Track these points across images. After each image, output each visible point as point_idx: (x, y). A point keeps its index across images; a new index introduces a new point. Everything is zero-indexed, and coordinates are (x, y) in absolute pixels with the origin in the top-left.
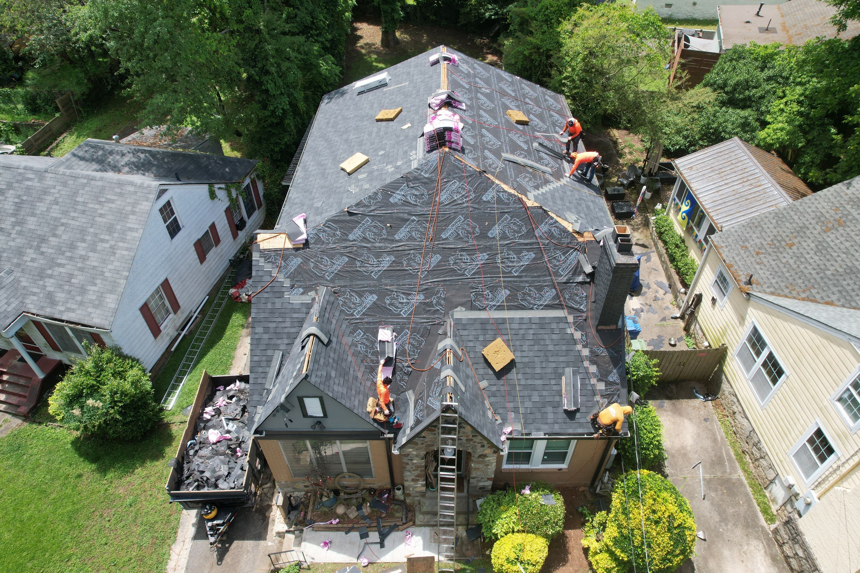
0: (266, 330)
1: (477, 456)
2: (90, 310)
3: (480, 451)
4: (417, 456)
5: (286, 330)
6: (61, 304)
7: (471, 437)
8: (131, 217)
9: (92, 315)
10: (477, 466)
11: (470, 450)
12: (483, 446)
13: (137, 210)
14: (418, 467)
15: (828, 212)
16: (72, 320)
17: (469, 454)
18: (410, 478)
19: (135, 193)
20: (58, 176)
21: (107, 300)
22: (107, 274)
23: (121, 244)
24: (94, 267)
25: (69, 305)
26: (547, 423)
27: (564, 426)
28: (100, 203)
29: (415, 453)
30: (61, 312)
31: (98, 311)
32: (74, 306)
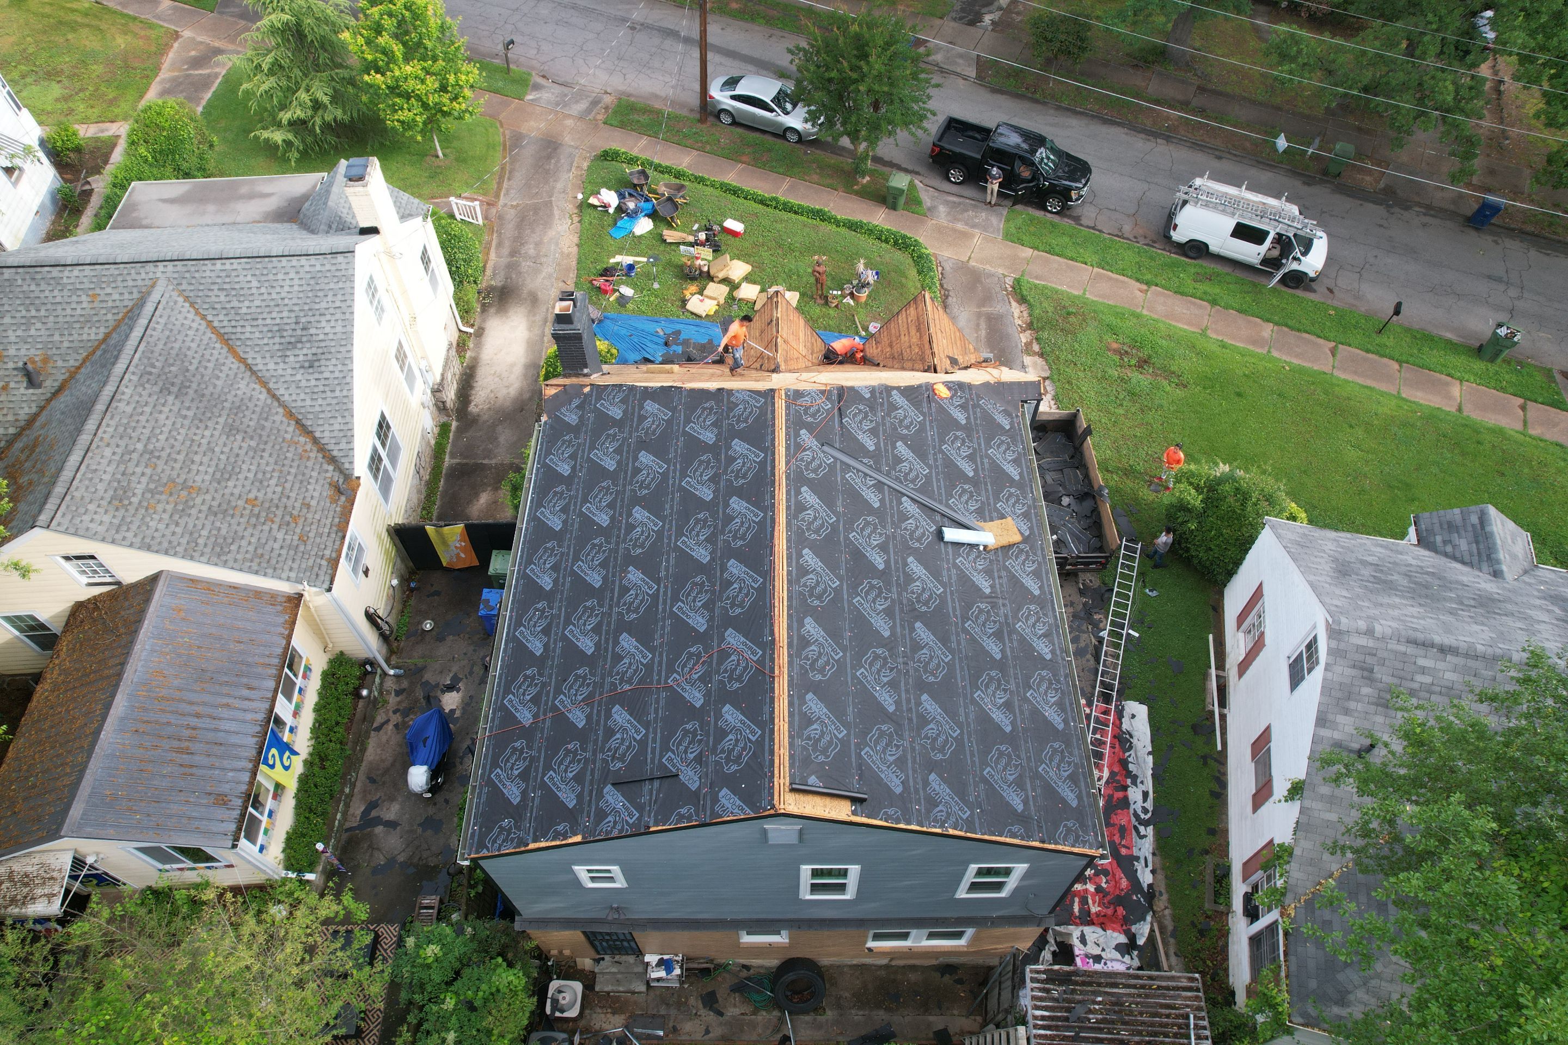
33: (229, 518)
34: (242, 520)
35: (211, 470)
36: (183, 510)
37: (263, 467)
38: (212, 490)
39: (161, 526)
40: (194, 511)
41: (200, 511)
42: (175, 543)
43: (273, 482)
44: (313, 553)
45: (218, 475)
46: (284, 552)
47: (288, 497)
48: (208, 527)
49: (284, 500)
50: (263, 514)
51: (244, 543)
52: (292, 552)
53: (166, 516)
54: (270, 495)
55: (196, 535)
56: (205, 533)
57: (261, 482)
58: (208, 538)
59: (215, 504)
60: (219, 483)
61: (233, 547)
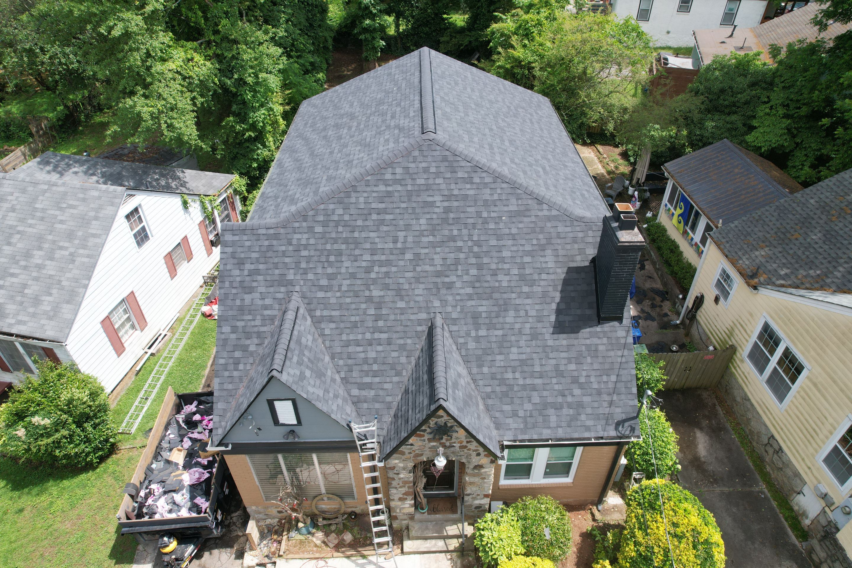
0: (234, 329)
1: (472, 467)
2: (43, 322)
3: (475, 460)
4: (404, 469)
5: (256, 329)
6: (11, 316)
7: (464, 444)
8: (94, 222)
9: (45, 328)
10: (472, 480)
11: (464, 460)
12: (478, 455)
13: (101, 215)
14: (405, 483)
15: (832, 201)
16: (22, 333)
17: (462, 465)
18: (396, 497)
19: (99, 198)
20: (16, 183)
21: (63, 311)
22: (64, 283)
23: (81, 251)
24: (51, 277)
25: (20, 318)
26: (549, 428)
27: (569, 430)
28: (61, 209)
29: (401, 465)
30: (10, 325)
31: (52, 323)
32: (25, 319)
33: (797, 222)
34: (789, 226)
35: (841, 232)
36: (824, 208)
37: (817, 255)
38: (825, 225)
39: (822, 196)
40: (818, 212)
41: (815, 214)
42: (805, 196)
43: (800, 253)
44: (734, 240)
45: (832, 233)
46: (749, 230)
47: (780, 252)
48: (801, 212)
49: (780, 250)
50: (782, 236)
51: (773, 219)
52: (744, 233)
53: (827, 201)
54: (792, 246)
55: (801, 205)
56: (798, 209)
57: (806, 247)
58: (793, 208)
59: (813, 222)
60: (827, 231)
61: (776, 214)
